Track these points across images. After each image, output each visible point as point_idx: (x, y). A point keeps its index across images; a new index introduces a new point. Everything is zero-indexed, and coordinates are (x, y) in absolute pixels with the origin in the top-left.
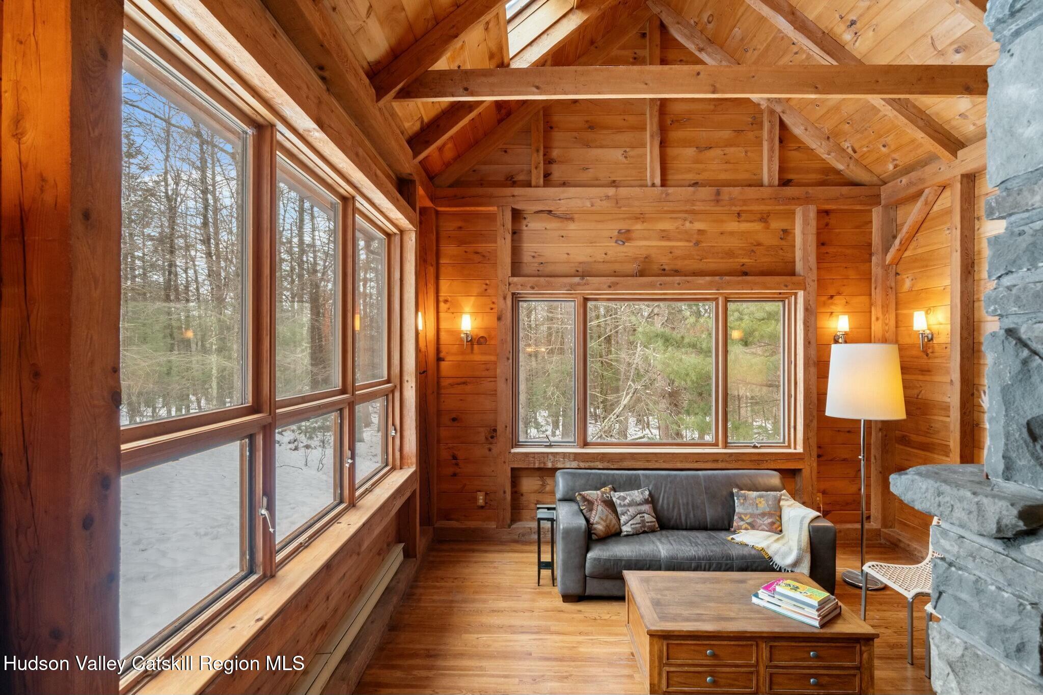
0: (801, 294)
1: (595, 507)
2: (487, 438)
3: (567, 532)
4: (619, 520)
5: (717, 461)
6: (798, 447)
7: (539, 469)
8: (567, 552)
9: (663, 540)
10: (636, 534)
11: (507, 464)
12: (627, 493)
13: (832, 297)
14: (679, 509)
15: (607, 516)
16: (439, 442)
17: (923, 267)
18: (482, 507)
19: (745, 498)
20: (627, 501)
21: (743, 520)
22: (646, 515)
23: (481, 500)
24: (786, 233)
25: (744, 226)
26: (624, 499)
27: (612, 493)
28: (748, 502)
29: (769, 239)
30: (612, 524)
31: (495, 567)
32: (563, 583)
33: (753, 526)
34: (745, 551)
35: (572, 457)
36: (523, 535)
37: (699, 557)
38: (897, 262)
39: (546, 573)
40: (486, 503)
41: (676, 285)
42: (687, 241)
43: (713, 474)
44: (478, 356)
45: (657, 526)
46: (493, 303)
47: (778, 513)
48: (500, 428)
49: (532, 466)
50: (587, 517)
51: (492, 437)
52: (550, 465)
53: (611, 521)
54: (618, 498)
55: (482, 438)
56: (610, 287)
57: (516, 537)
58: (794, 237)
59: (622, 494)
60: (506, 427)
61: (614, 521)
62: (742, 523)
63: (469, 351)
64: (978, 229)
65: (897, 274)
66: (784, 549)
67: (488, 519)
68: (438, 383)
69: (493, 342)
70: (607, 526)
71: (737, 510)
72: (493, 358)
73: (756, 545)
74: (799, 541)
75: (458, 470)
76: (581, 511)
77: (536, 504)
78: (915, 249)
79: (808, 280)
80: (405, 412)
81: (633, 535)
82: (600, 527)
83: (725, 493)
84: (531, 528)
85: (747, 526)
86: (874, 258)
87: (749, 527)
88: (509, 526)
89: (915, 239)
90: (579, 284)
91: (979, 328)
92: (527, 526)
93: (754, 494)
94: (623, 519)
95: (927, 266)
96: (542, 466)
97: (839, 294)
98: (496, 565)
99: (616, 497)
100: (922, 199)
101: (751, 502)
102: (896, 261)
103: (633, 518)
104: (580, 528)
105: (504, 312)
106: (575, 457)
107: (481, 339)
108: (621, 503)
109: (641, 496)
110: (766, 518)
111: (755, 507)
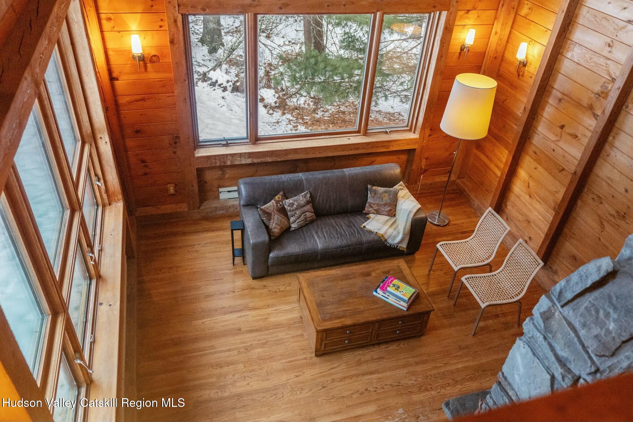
0: (444, 14)
1: (272, 216)
2: (170, 143)
4: (289, 220)
5: (358, 149)
6: (416, 134)
7: (220, 167)
10: (301, 228)
11: (192, 165)
12: (294, 198)
13: (468, 12)
14: (330, 203)
15: (281, 221)
16: (126, 151)
18: (173, 195)
19: (375, 192)
20: (295, 206)
21: (372, 207)
22: (308, 213)
23: (172, 190)
26: (293, 204)
27: (284, 200)
28: (377, 195)
30: (284, 225)
33: (378, 212)
34: (371, 238)
36: (211, 212)
39: (239, 259)
40: (176, 191)
41: (342, 6)
44: (153, 75)
45: (315, 217)
46: (162, 21)
47: (395, 204)
49: (214, 165)
50: (267, 224)
51: (176, 143)
52: (229, 163)
53: (284, 222)
54: (288, 206)
55: (166, 144)
56: (281, 8)
59: (291, 200)
61: (286, 222)
62: (371, 209)
63: (143, 70)
66: (394, 233)
67: (180, 203)
68: (116, 101)
69: (165, 60)
70: (281, 228)
71: (369, 200)
72: (168, 74)
73: (378, 232)
74: (404, 229)
75: (148, 170)
76: (262, 220)
77: (218, 188)
80: (104, 163)
81: (299, 229)
82: (276, 230)
83: (362, 188)
85: (374, 211)
87: (375, 213)
88: (199, 208)
90: (250, 5)
92: (213, 206)
93: (381, 190)
94: (292, 219)
96: (223, 164)
97: (475, 8)
99: (286, 204)
101: (379, 196)
103: (299, 218)
104: (265, 241)
105: (176, 36)
106: (249, 156)
107: (154, 58)
108: (290, 209)
109: (305, 200)
110: (387, 207)
111: (381, 199)
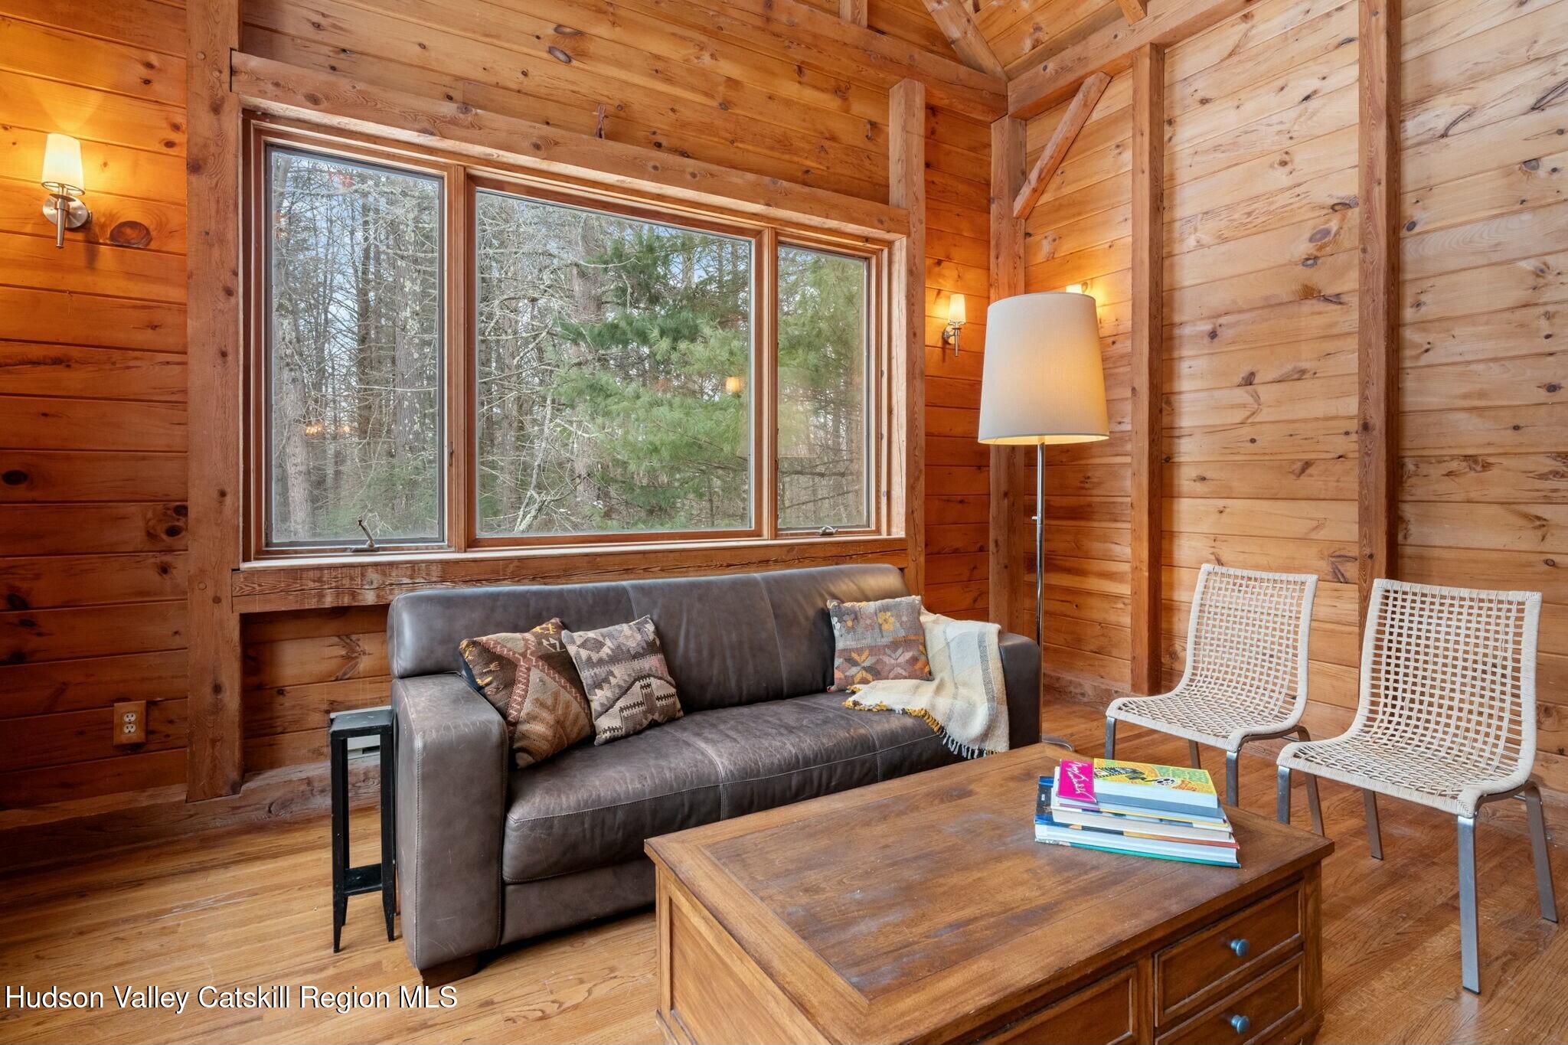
0: (901, 243)
1: (521, 675)
2: (151, 535)
3: (438, 757)
4: (588, 702)
5: (767, 562)
6: (894, 530)
7: (338, 613)
8: (437, 821)
9: (707, 733)
10: (634, 733)
11: (226, 603)
12: (604, 630)
13: (939, 263)
14: (724, 660)
15: (556, 696)
17: (1074, 216)
18: (135, 748)
19: (856, 616)
20: (606, 651)
21: (855, 663)
22: (652, 683)
23: (129, 724)
24: (876, 129)
25: (810, 96)
26: (599, 645)
27: (564, 633)
28: (862, 622)
29: (851, 135)
30: (571, 717)
31: (164, 932)
32: (427, 926)
33: (877, 673)
34: (895, 724)
35: (436, 572)
36: (285, 804)
37: (805, 757)
38: (1028, 214)
39: (365, 904)
40: (149, 732)
41: (689, 177)
42: (706, 94)
43: (784, 575)
44: (115, 282)
45: (679, 706)
46: (176, 127)
47: (920, 640)
48: (199, 500)
49: (311, 604)
50: (500, 704)
51: (173, 532)
52: (369, 598)
53: (567, 706)
54: (583, 645)
55: (133, 534)
56: (537, 147)
57: (261, 815)
58: (887, 140)
59: (591, 634)
60: (223, 494)
61: (575, 707)
62: (854, 670)
63: (78, 260)
64: (1170, 139)
65: (1028, 235)
66: (959, 705)
67: (157, 780)
69: (174, 245)
70: (559, 723)
71: (840, 645)
72: (174, 294)
73: (909, 707)
74: (987, 682)
75: (34, 643)
76: (480, 689)
77: (328, 712)
78: (1059, 188)
79: (913, 219)
81: (627, 736)
82: (538, 730)
83: (811, 613)
84: (309, 781)
85: (865, 674)
86: (994, 207)
87: (869, 677)
88: (235, 788)
89: (1059, 172)
90: (453, 122)
91: (1171, 299)
92: (295, 776)
93: (871, 606)
94: (598, 698)
95: (1079, 214)
96: (346, 601)
97: (949, 258)
98: (168, 921)
99: (576, 644)
100: (1080, 96)
101: (868, 622)
102: (1028, 211)
103: (624, 691)
104: (485, 735)
105: (212, 149)
106: (443, 571)
107: (128, 231)
108: (589, 658)
109: (639, 637)
110: (900, 651)
111: (877, 630)
